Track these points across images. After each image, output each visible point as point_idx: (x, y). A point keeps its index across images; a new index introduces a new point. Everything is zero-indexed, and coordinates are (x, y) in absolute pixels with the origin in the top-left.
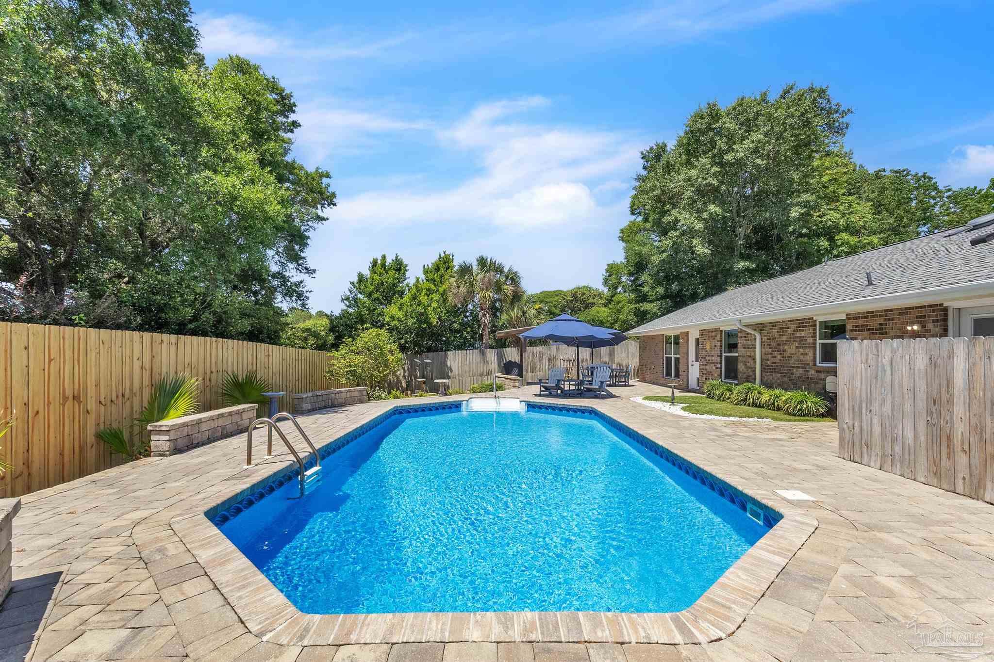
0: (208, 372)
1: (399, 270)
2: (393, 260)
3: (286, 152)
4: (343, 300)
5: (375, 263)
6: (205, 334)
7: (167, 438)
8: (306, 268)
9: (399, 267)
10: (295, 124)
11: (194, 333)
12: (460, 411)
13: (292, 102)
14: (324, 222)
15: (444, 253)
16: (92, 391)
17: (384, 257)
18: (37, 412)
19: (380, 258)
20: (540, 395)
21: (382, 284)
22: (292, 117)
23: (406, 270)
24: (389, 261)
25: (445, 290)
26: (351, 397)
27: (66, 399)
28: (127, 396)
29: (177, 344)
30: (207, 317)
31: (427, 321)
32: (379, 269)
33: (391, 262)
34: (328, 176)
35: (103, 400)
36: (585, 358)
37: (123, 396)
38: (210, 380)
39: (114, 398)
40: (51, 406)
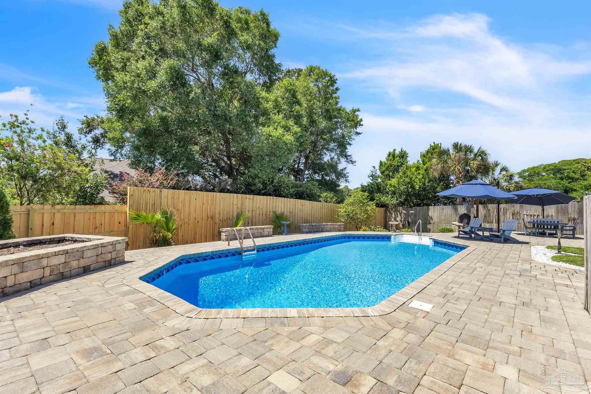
0: (268, 211)
1: (403, 157)
2: (400, 152)
3: (337, 103)
4: (369, 177)
5: (389, 155)
6: (270, 195)
7: (225, 234)
8: (351, 161)
9: (403, 155)
10: (337, 89)
11: (264, 194)
12: (390, 241)
13: (335, 79)
14: (360, 135)
15: (434, 143)
16: (217, 216)
17: (394, 150)
18: (198, 222)
19: (392, 151)
20: (458, 237)
21: (391, 166)
22: (336, 86)
23: (407, 157)
24: (397, 152)
25: (427, 167)
26: (334, 228)
27: (208, 218)
28: (231, 219)
29: (253, 199)
30: (270, 188)
31: (413, 187)
32: (391, 157)
33: (398, 153)
34: (358, 110)
35: (221, 219)
36: (550, 214)
37: (229, 218)
38: (269, 215)
39: (226, 219)
40: (203, 220)
